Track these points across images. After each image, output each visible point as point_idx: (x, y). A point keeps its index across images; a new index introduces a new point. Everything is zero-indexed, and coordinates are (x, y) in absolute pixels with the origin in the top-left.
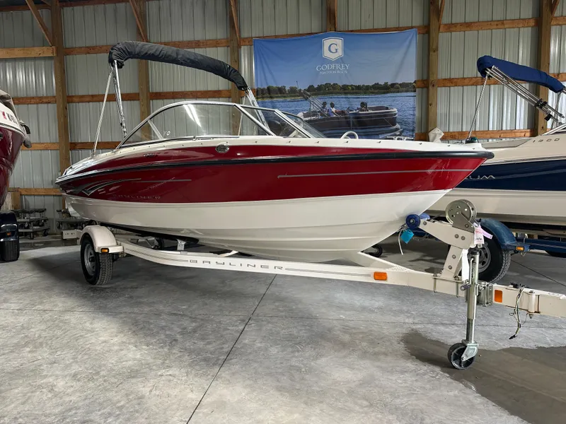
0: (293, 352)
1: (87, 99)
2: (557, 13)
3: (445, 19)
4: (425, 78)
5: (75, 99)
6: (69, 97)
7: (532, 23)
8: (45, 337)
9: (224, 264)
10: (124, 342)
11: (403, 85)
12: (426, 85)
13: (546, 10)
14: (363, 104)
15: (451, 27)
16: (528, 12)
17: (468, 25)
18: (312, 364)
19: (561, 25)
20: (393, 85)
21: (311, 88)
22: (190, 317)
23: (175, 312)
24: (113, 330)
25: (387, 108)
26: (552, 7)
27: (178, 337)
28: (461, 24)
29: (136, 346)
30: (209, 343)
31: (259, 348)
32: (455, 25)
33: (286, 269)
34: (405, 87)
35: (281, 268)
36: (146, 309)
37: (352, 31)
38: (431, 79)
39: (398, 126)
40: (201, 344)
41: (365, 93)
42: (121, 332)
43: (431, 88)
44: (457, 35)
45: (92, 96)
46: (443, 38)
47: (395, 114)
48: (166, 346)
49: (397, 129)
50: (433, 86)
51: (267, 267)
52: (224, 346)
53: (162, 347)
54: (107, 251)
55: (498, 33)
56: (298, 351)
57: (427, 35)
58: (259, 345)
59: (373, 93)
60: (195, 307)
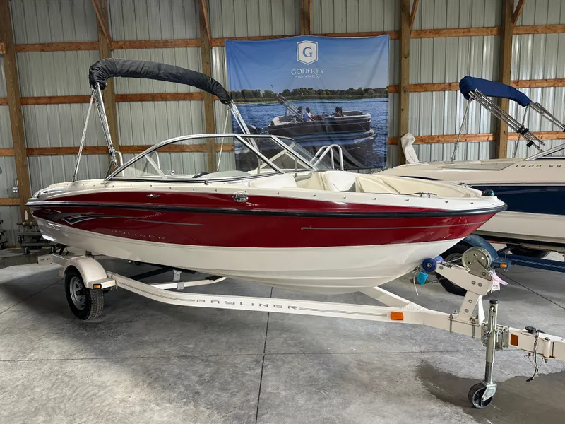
0: (320, 400)
1: (45, 101)
2: (518, 23)
3: (416, 25)
4: (397, 83)
5: (29, 101)
6: (22, 98)
7: (495, 31)
8: (55, 399)
9: (234, 303)
10: (144, 400)
11: (376, 90)
12: (398, 89)
13: (508, 19)
14: (338, 110)
15: (421, 33)
16: (491, 21)
17: (436, 32)
18: (344, 413)
19: (521, 34)
20: (367, 90)
21: (286, 93)
22: (203, 360)
23: (183, 353)
24: (126, 383)
25: (362, 114)
26: (514, 17)
27: (198, 387)
28: (430, 31)
29: (158, 405)
30: (233, 395)
31: (286, 397)
32: (425, 31)
33: (300, 309)
34: (378, 93)
35: (295, 308)
36: (153, 351)
37: (325, 35)
38: (403, 85)
39: (371, 131)
40: (225, 396)
41: (340, 98)
42: (136, 386)
43: (402, 93)
44: (426, 41)
45: (50, 97)
46: (413, 44)
47: (369, 119)
48: (190, 402)
49: (371, 134)
50: (405, 91)
51: (280, 307)
52: (249, 397)
53: (185, 404)
54: (99, 287)
55: (464, 40)
56: (325, 398)
57: (397, 41)
58: (284, 393)
59: (347, 98)
60: (202, 345)
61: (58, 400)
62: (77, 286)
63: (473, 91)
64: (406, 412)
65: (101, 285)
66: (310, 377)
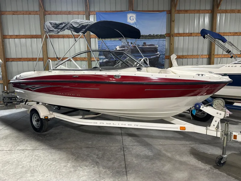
0: (152, 164)
1: (14, 37)
2: (219, 9)
3: (177, 8)
4: (169, 33)
5: (7, 37)
6: (4, 35)
7: (210, 11)
9: (110, 124)
10: (74, 166)
11: (161, 35)
12: (170, 35)
13: (215, 7)
14: (144, 43)
15: (179, 12)
16: (208, 7)
17: (186, 11)
18: (163, 170)
19: (220, 13)
20: (157, 35)
22: (97, 149)
23: (87, 146)
24: (64, 159)
25: (154, 45)
26: (218, 5)
27: (97, 160)
28: (183, 11)
29: (81, 168)
30: (114, 163)
31: (137, 163)
32: (181, 11)
33: (140, 126)
34: (161, 37)
35: (137, 125)
36: (74, 146)
37: (139, 11)
38: (172, 33)
39: (158, 53)
40: (110, 164)
41: (145, 38)
42: (69, 160)
43: (171, 37)
44: (182, 15)
45: (17, 35)
46: (176, 16)
47: (157, 48)
48: (95, 166)
49: (158, 54)
50: (173, 36)
51: (131, 125)
52: (121, 164)
53: (93, 167)
54: (47, 118)
55: (197, 15)
56: (154, 163)
57: (170, 14)
58: (136, 162)
59: (148, 38)
60: (95, 142)
61: (35, 167)
62: (36, 118)
63: (207, 35)
64: (190, 168)
65: (48, 117)
66: (145, 155)
